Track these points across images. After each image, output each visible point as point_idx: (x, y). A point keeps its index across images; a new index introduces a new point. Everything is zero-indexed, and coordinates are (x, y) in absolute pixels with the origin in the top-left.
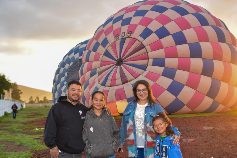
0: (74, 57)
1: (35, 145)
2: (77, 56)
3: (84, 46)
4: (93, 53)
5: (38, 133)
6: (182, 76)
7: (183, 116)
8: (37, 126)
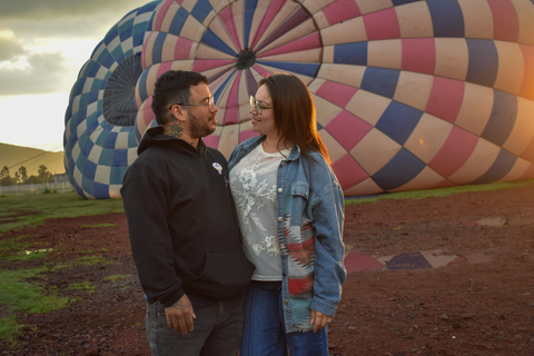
0: (119, 47)
1: (27, 298)
2: (128, 45)
3: (146, 17)
4: (171, 40)
5: (31, 263)
6: (414, 87)
7: (424, 195)
8: (27, 244)
